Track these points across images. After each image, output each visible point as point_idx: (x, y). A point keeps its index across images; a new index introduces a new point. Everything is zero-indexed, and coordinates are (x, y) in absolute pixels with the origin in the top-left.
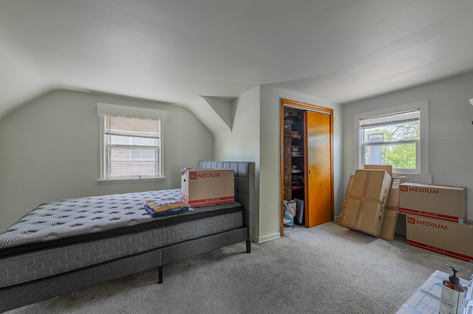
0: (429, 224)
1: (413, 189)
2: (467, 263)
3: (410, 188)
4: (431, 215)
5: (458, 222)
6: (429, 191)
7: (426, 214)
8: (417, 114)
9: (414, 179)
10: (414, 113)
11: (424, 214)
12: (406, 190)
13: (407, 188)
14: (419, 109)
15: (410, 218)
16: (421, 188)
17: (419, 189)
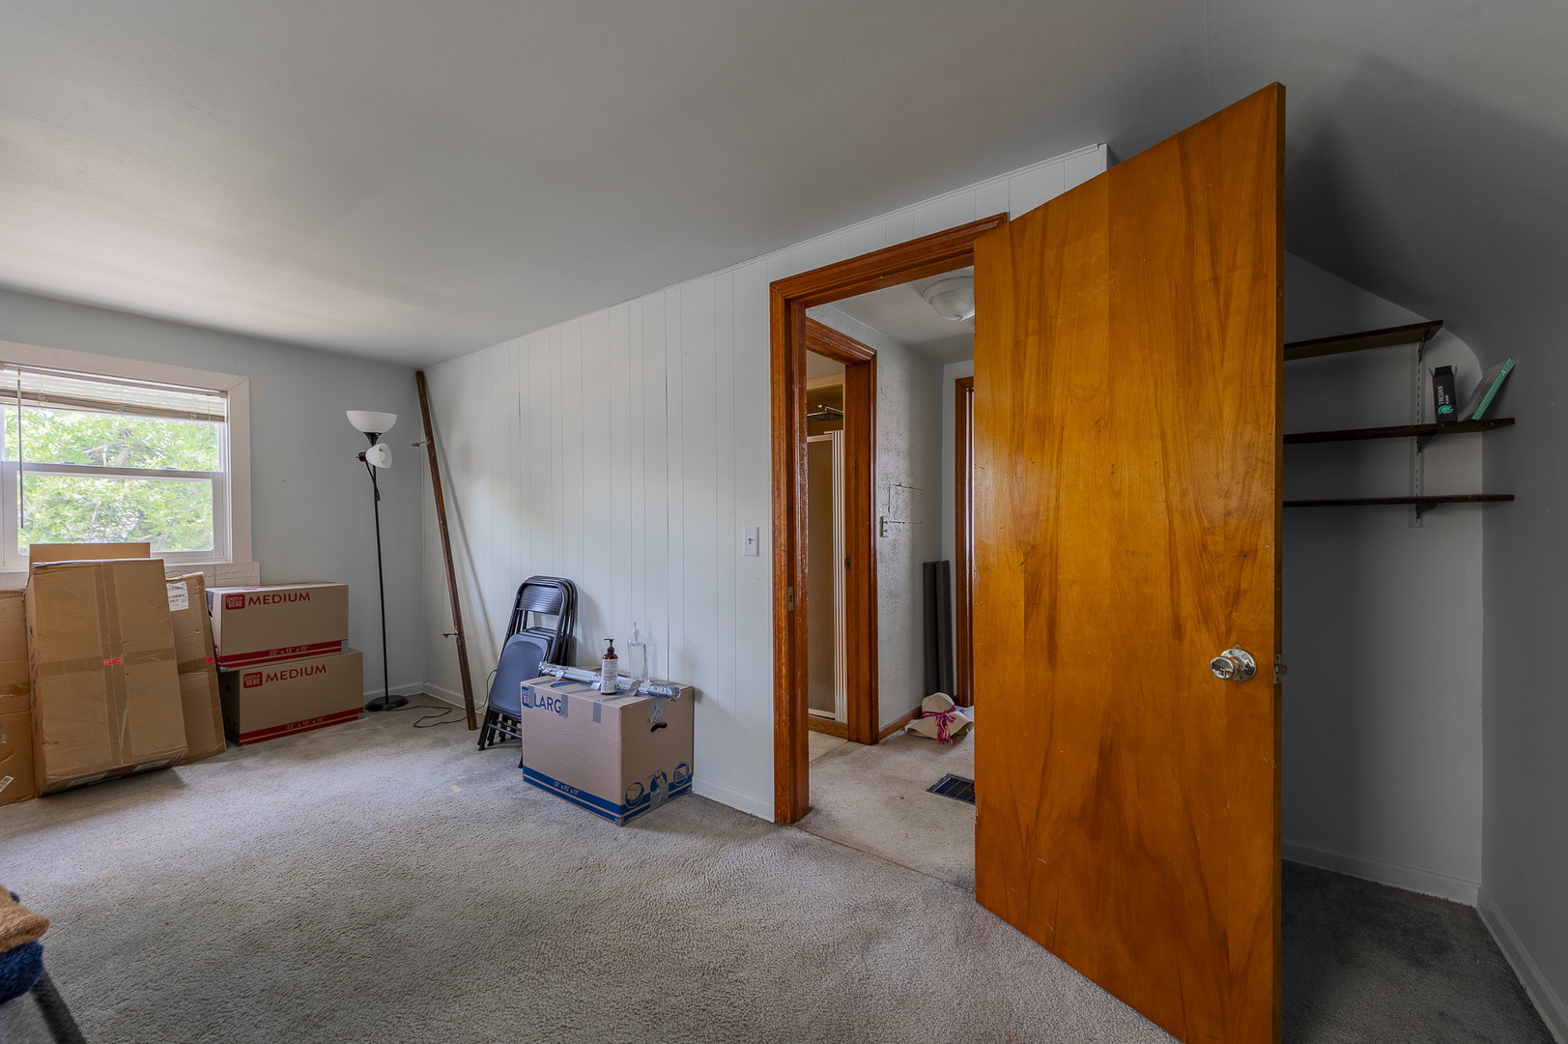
0: (294, 674)
1: (258, 599)
2: (357, 721)
3: (251, 599)
4: (296, 652)
5: (340, 650)
6: (293, 598)
7: (285, 653)
8: (219, 405)
9: (217, 578)
10: (212, 399)
11: (282, 654)
12: (241, 605)
13: (243, 600)
14: (224, 393)
15: (249, 675)
16: (275, 594)
17: (271, 598)
